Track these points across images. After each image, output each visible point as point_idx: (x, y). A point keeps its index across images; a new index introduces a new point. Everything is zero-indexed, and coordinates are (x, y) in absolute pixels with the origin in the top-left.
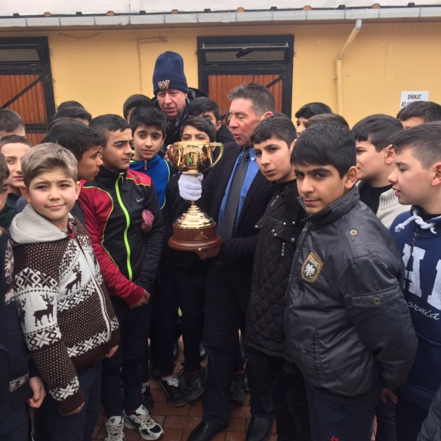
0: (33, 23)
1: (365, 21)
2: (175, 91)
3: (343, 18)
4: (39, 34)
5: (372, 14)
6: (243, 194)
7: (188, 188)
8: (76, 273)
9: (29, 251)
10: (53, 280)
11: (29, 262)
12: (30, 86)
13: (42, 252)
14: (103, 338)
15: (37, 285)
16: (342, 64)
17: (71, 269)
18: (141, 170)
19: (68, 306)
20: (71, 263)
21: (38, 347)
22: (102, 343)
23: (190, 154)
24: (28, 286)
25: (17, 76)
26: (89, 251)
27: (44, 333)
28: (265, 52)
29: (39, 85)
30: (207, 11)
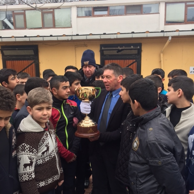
0: (32, 39)
1: (173, 37)
2: (91, 66)
3: (163, 36)
4: (34, 44)
5: (176, 34)
6: (110, 112)
7: (85, 108)
8: (47, 147)
9: (26, 135)
10: (35, 150)
11: (25, 140)
12: (30, 65)
13: (32, 136)
14: (56, 178)
15: (27, 151)
16: (163, 55)
17: (45, 145)
18: (73, 100)
19: (42, 162)
20: (45, 142)
21: (23, 181)
22: (56, 180)
23: (85, 93)
24: (23, 151)
25: (25, 61)
26: (54, 137)
27: (26, 174)
28: (129, 51)
29: (33, 64)
30: (105, 34)
